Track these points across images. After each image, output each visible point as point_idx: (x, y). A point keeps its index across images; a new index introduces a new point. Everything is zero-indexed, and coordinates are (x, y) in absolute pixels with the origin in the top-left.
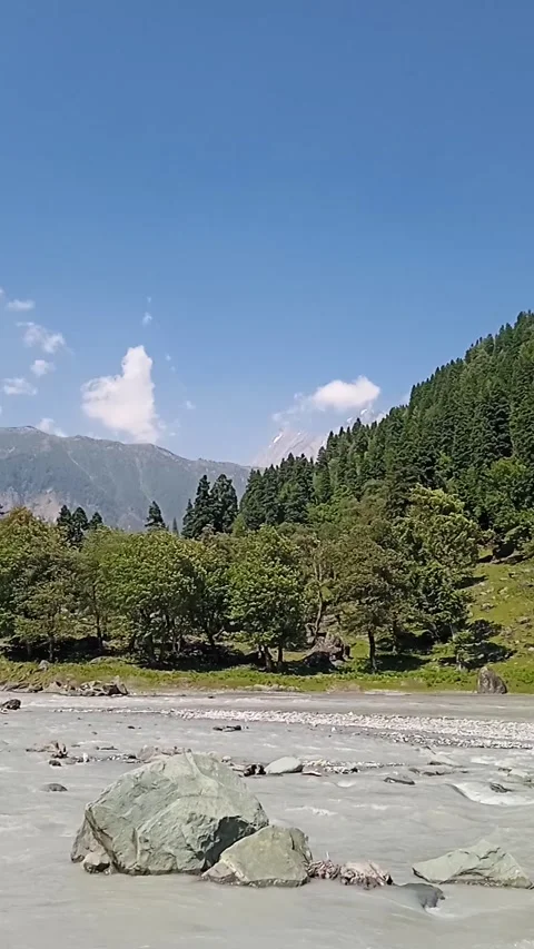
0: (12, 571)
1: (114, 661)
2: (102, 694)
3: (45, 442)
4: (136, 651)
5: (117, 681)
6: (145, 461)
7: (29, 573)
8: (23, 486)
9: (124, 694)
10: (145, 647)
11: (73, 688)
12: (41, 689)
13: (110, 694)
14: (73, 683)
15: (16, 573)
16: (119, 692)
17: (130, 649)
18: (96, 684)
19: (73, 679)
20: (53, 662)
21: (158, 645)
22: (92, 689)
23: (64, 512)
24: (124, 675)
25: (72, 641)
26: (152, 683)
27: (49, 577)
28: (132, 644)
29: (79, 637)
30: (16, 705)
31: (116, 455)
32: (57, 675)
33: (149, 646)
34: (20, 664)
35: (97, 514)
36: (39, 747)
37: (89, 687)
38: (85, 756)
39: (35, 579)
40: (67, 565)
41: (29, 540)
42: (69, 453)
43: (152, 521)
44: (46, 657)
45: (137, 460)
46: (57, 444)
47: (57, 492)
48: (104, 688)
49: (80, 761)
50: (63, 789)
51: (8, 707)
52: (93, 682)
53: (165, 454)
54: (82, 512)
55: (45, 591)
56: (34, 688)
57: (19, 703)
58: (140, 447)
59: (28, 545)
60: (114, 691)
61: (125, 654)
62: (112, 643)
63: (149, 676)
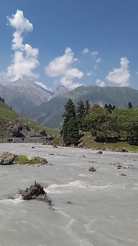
0: (95, 120)
1: (123, 143)
2: (121, 152)
3: (99, 88)
4: (128, 141)
5: (125, 148)
6: (125, 91)
7: (100, 120)
8: (94, 100)
9: (127, 152)
10: (131, 140)
11: (113, 150)
12: (105, 149)
13: (123, 152)
14: (113, 148)
15: (96, 120)
16: (125, 151)
17: (127, 140)
18: (119, 149)
19: (112, 147)
20: (107, 143)
21: (135, 139)
22: (118, 150)
23: (106, 105)
24: (126, 147)
25: (111, 138)
26: (134, 149)
27: (105, 121)
28: (127, 139)
29: (113, 137)
30: (101, 153)
31: (117, 90)
32: (109, 146)
33: (132, 140)
34: (99, 143)
35: (114, 106)
36: (113, 164)
37: (117, 150)
38: (127, 167)
39: (101, 122)
40: (109, 118)
41: (99, 112)
42: (105, 91)
43: (129, 107)
44: (105, 141)
45: (123, 91)
46: (102, 89)
47: (102, 101)
48: (121, 150)
49: (126, 168)
50: (125, 176)
51: (99, 153)
52: (118, 148)
53: (131, 89)
54: (111, 105)
55: (104, 125)
56: (103, 149)
57: (102, 152)
58: (123, 88)
59: (98, 113)
60: (124, 151)
61: (125, 141)
62: (122, 139)
63: (133, 147)
